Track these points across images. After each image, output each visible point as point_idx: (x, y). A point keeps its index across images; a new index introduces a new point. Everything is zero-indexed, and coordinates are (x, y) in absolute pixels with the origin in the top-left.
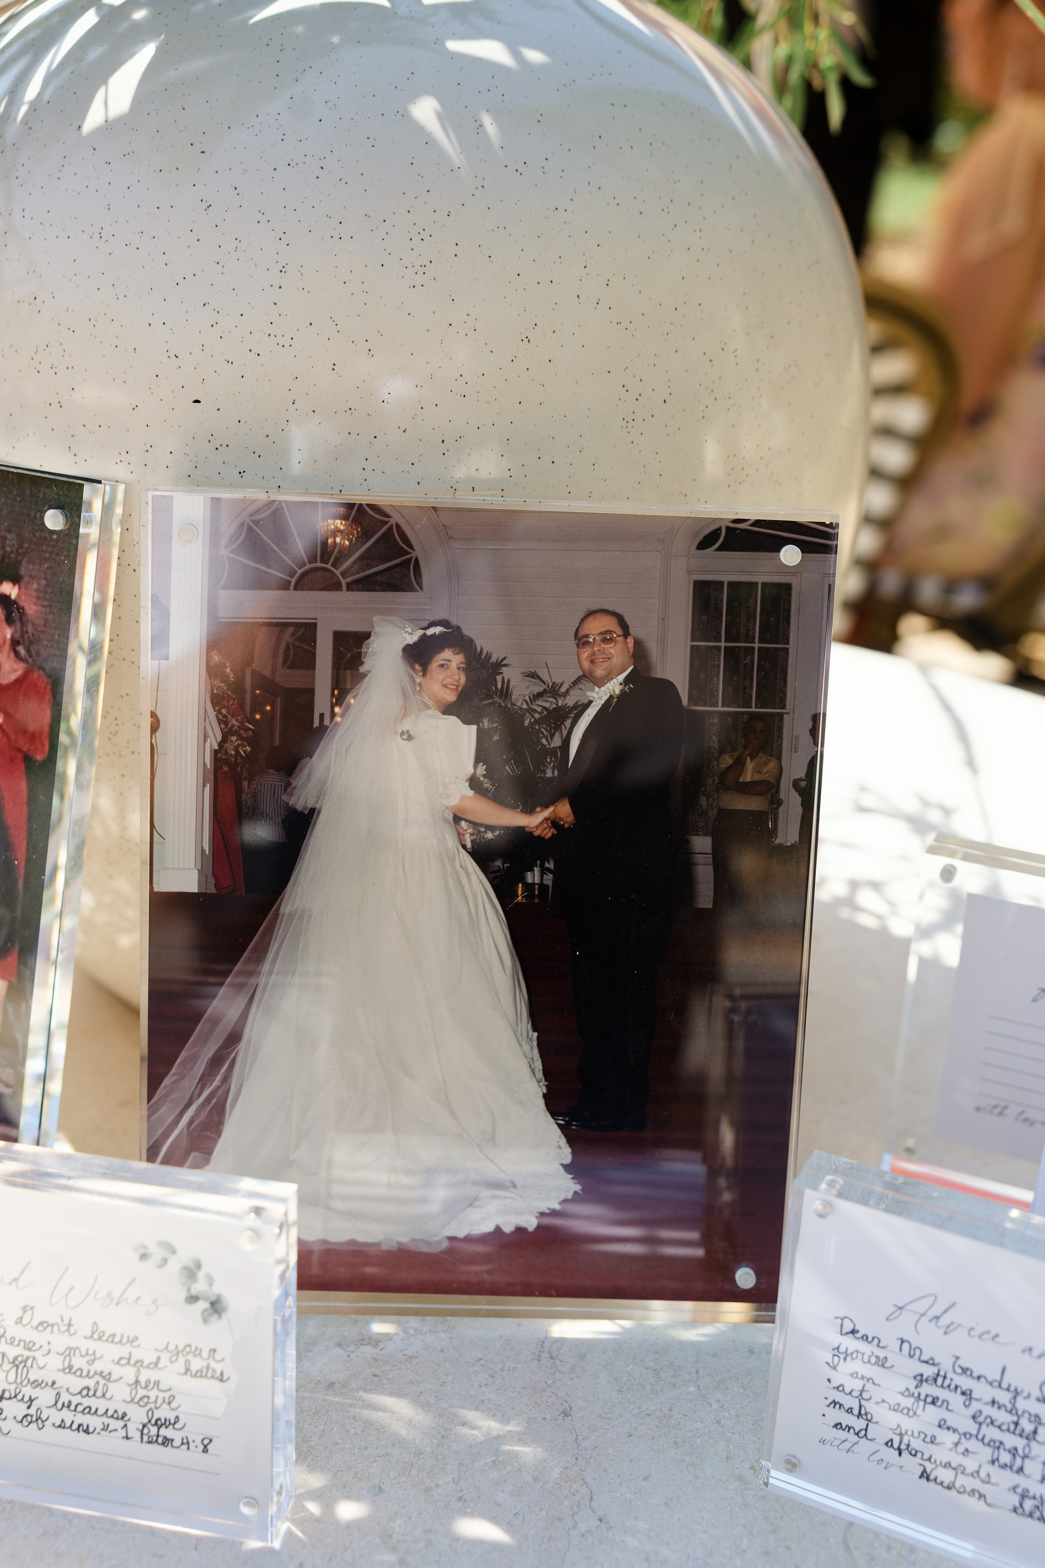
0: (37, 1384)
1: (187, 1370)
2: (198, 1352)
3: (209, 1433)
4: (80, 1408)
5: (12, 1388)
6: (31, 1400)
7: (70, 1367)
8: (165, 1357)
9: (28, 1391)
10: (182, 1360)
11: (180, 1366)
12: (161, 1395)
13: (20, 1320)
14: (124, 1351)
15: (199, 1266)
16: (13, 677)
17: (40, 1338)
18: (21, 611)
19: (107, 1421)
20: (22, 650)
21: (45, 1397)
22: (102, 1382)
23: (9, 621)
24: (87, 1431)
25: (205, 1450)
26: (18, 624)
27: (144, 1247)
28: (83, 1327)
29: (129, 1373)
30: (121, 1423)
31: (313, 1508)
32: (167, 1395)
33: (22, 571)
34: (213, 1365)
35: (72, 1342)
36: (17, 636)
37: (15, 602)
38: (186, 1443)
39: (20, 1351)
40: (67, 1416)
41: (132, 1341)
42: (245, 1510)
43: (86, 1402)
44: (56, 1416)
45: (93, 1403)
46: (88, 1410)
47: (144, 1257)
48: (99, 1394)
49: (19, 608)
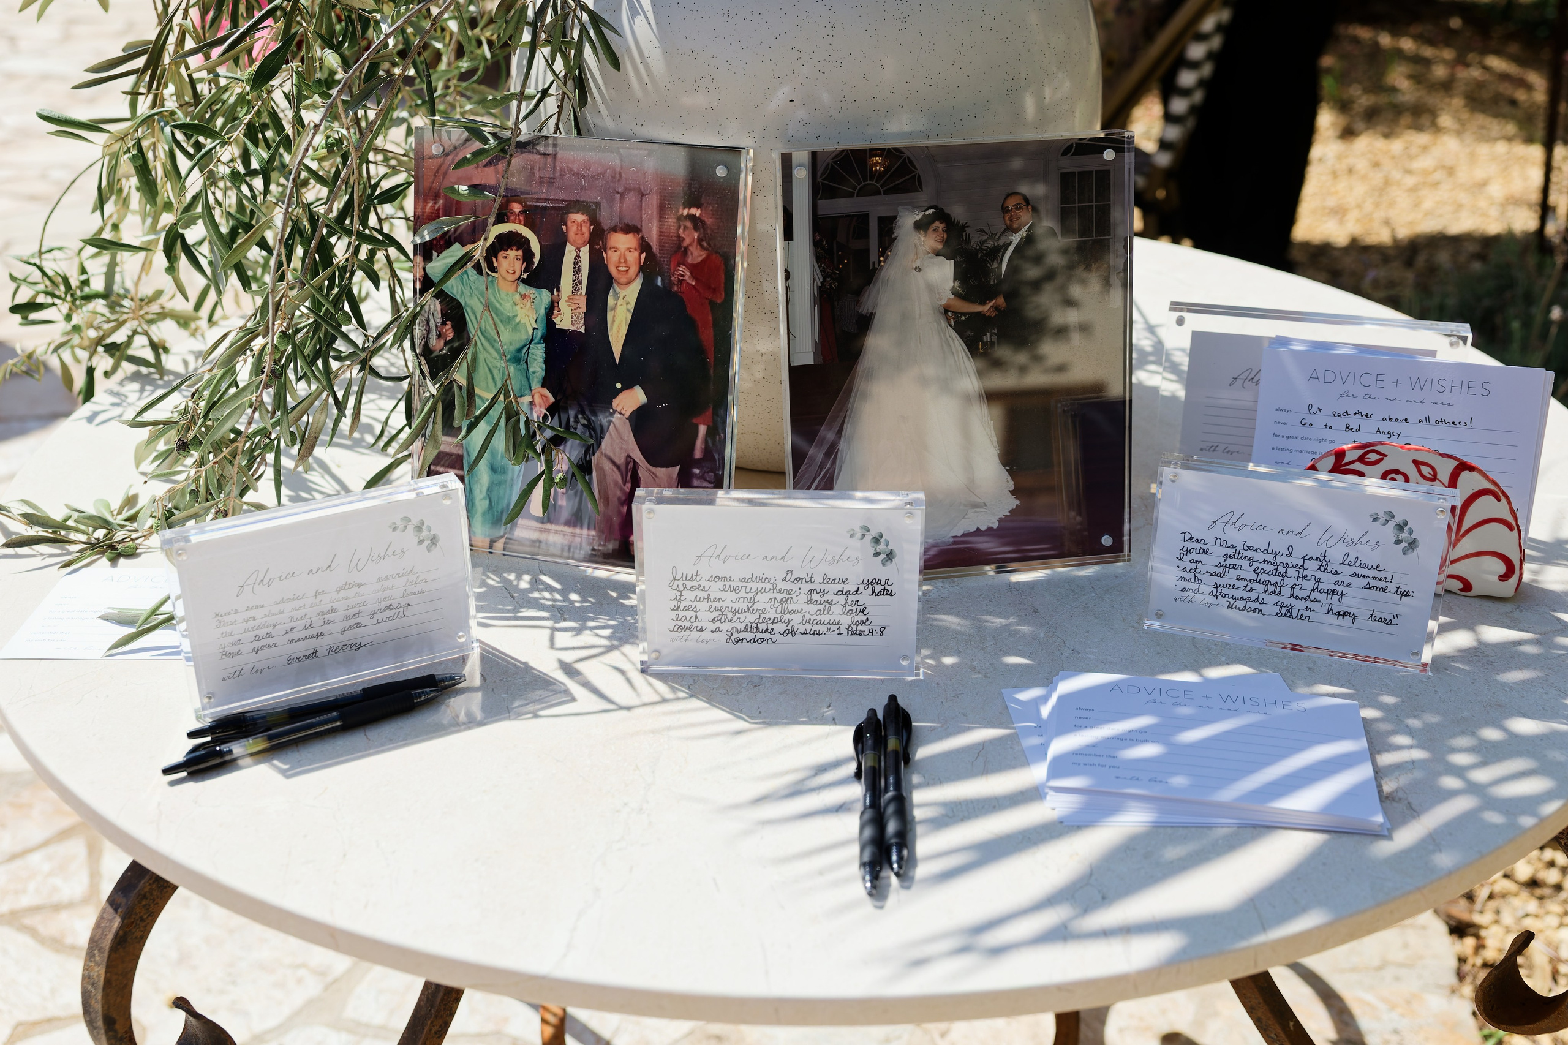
0: (792, 612)
1: (874, 592)
2: (879, 582)
3: (883, 625)
4: (815, 622)
5: (779, 616)
6: (789, 621)
7: (811, 600)
8: (862, 587)
9: (787, 617)
10: (871, 587)
11: (870, 591)
12: (859, 608)
13: (784, 579)
14: (839, 587)
15: (881, 536)
16: (700, 259)
17: (795, 587)
18: (703, 223)
19: (829, 626)
20: (705, 244)
21: (796, 618)
22: (828, 605)
23: (696, 229)
24: (818, 634)
25: (882, 634)
26: (702, 230)
27: (853, 530)
28: (818, 578)
29: (842, 599)
30: (837, 626)
31: (931, 662)
32: (862, 607)
33: (703, 201)
34: (887, 587)
35: (812, 587)
36: (701, 236)
37: (699, 218)
38: (871, 632)
39: (784, 595)
40: (808, 627)
41: (844, 581)
42: (904, 663)
43: (819, 618)
44: (802, 629)
45: (822, 618)
46: (820, 623)
47: (852, 536)
48: (826, 612)
49: (701, 221)
